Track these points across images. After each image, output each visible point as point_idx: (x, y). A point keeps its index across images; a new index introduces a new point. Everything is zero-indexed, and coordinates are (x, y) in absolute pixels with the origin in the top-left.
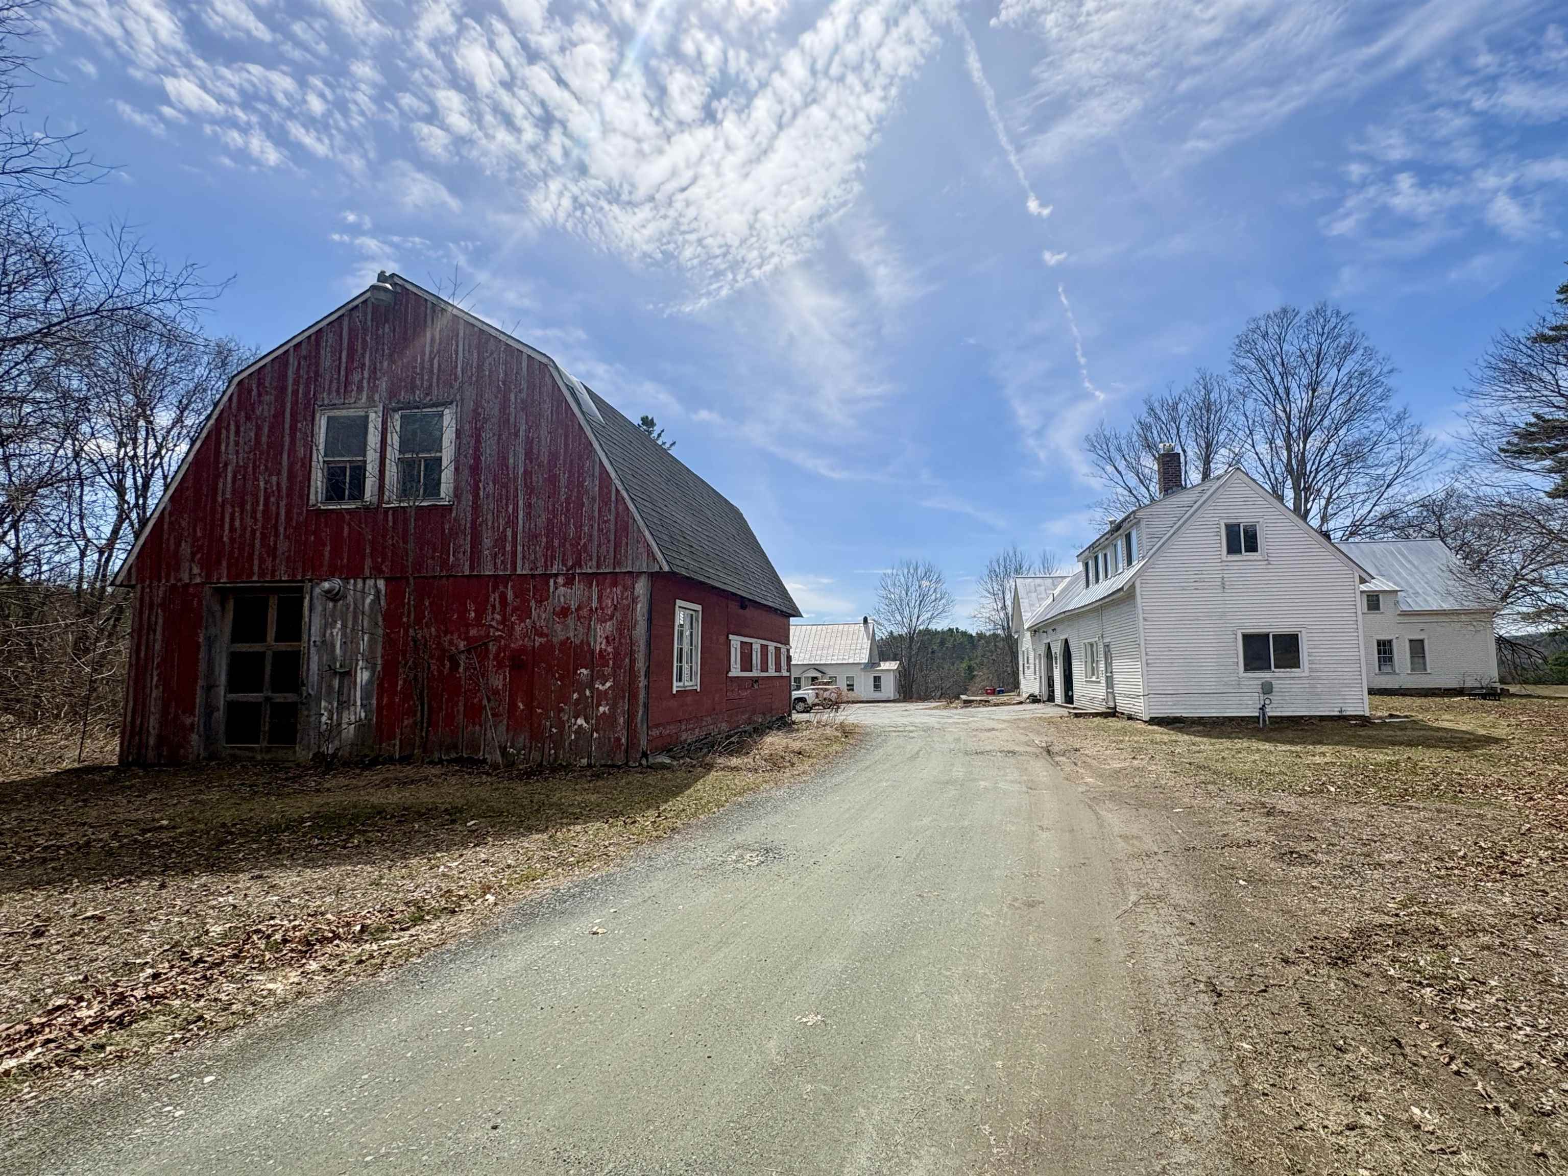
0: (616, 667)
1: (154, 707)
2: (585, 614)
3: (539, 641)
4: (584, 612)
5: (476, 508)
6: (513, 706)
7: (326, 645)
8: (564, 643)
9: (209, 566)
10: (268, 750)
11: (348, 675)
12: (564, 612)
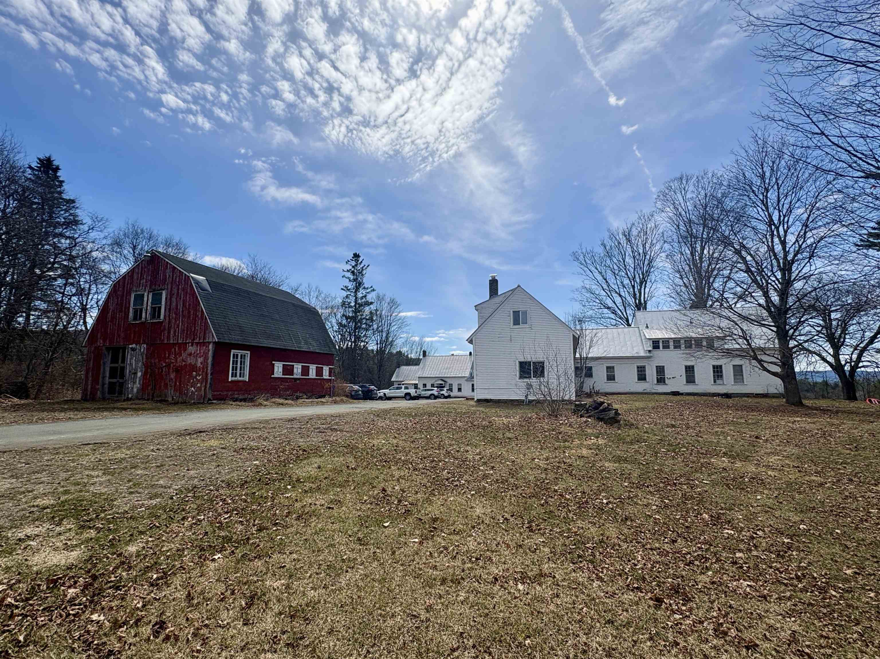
0: (203, 372)
1: (90, 382)
2: (196, 356)
3: (184, 363)
4: (195, 354)
5: (170, 322)
6: (176, 383)
7: (131, 364)
8: (190, 364)
9: (104, 341)
10: (117, 397)
11: (135, 374)
12: (190, 354)
